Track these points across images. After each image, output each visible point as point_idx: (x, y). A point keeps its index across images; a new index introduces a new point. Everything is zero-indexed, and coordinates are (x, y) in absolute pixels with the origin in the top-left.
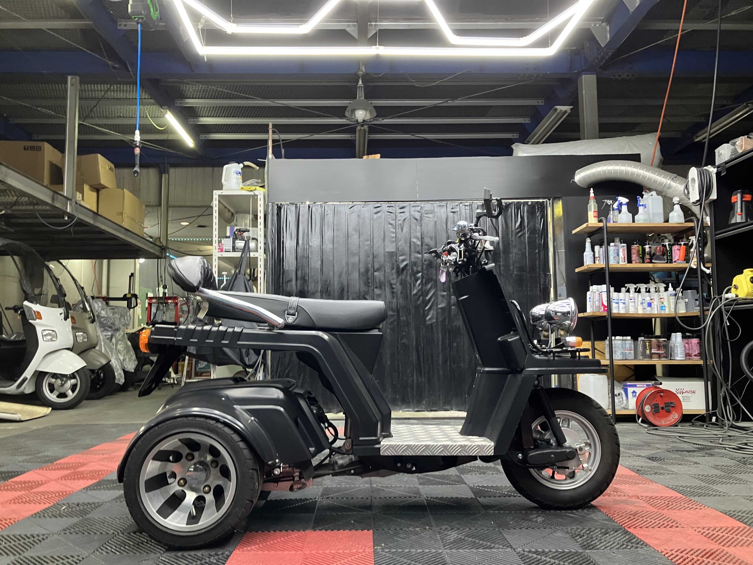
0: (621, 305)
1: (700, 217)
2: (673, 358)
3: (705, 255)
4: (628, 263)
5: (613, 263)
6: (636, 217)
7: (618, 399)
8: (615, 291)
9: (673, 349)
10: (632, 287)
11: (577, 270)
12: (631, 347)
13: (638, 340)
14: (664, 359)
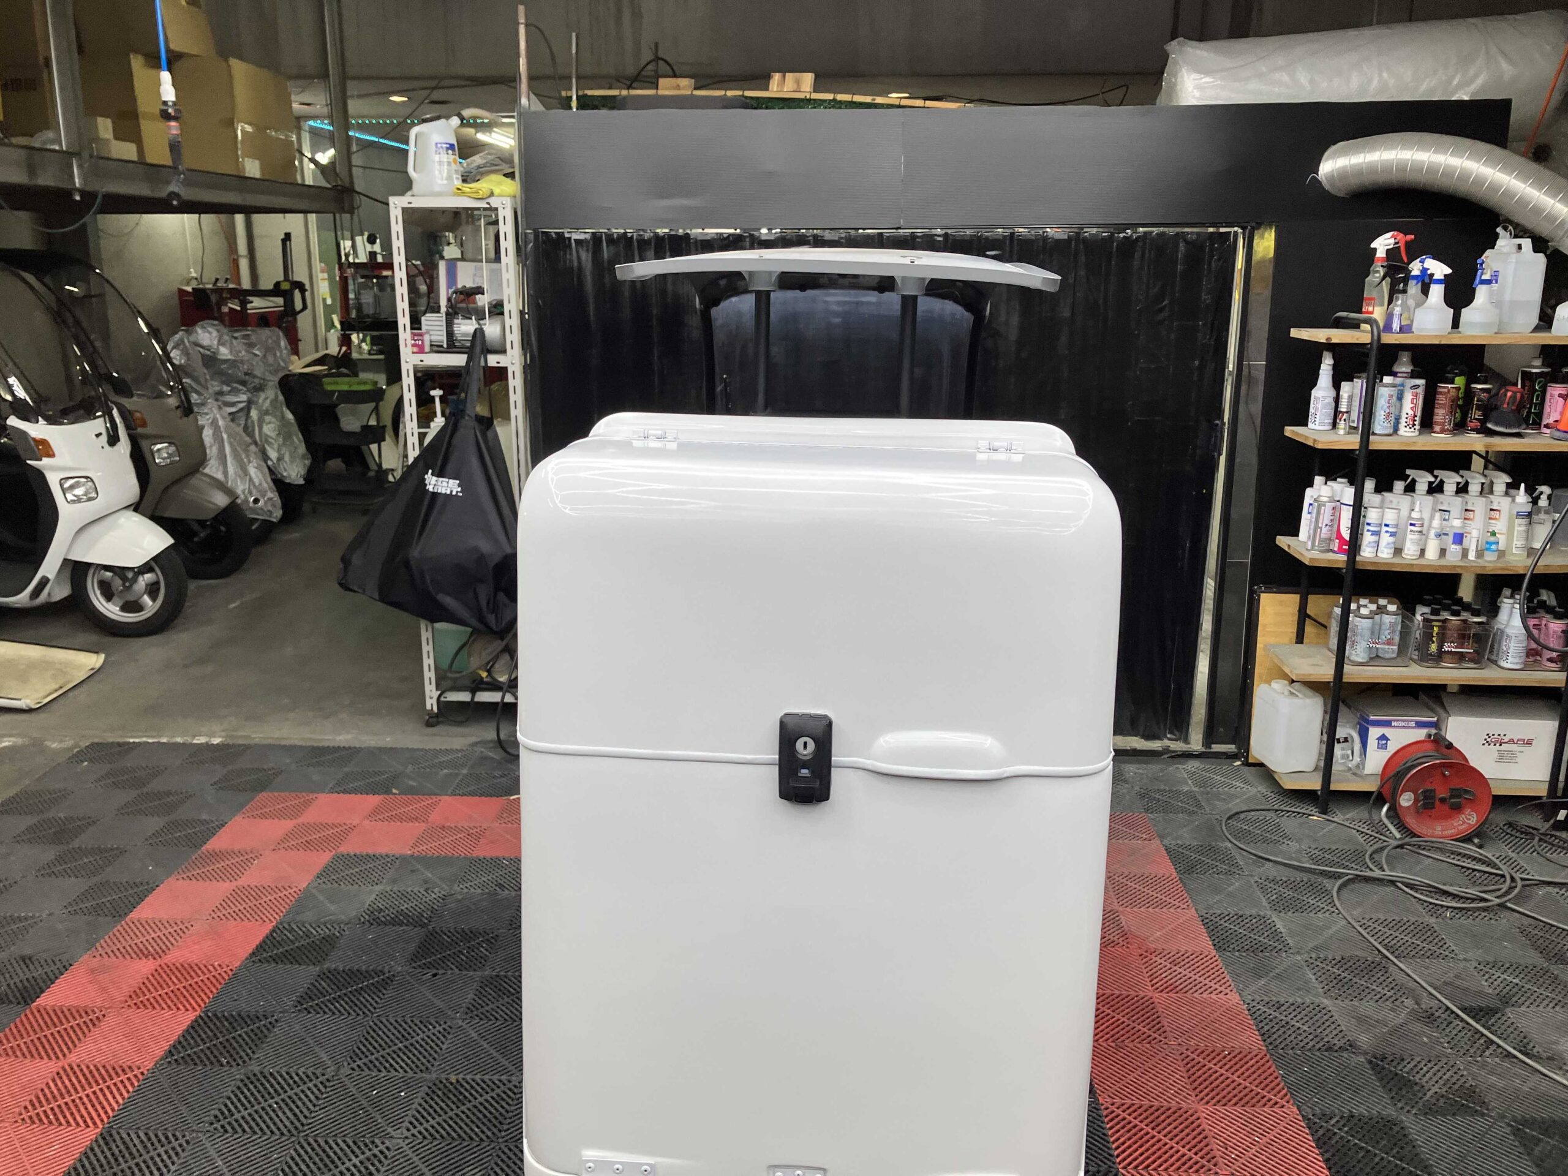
0: (1386, 539)
4: (1422, 432)
6: (1463, 310)
7: (1343, 749)
8: (1378, 490)
9: (1498, 637)
10: (1423, 479)
11: (1290, 431)
12: (1394, 632)
13: (1414, 613)
14: (1471, 665)
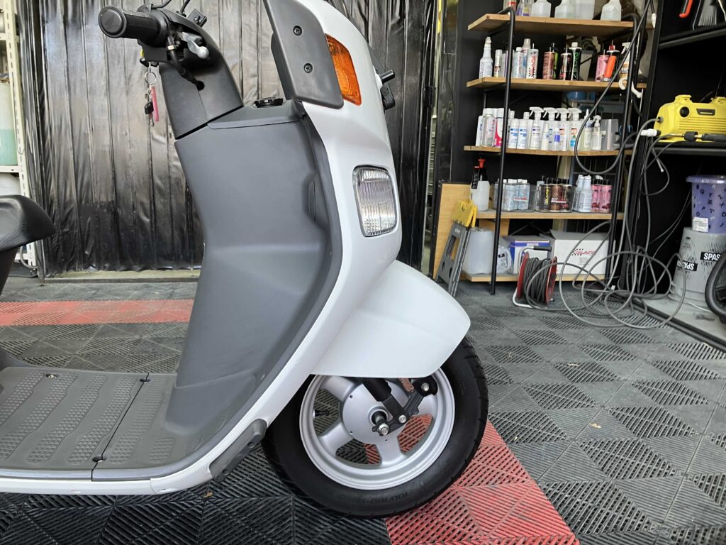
0: (521, 138)
1: (642, 13)
2: (576, 209)
3: (640, 72)
4: (537, 78)
5: (517, 77)
6: (557, 8)
7: (502, 260)
8: (516, 117)
9: (577, 198)
10: (538, 111)
11: (469, 84)
12: (526, 194)
13: (536, 184)
14: (565, 211)
